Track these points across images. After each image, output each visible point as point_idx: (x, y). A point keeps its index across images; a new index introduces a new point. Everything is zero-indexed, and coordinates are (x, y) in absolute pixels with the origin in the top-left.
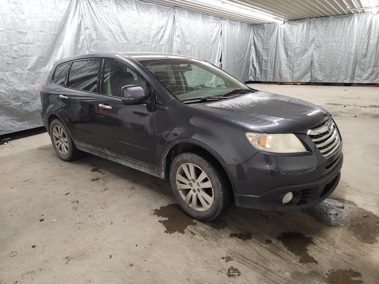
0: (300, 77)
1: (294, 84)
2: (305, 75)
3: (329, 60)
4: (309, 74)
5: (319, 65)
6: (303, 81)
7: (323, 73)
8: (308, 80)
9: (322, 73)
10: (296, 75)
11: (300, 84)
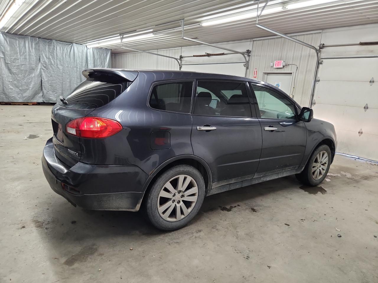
0: (32, 97)
1: (24, 105)
2: (36, 95)
3: (59, 82)
4: (41, 94)
5: (50, 85)
6: (35, 101)
7: (56, 93)
8: (41, 100)
9: (54, 93)
10: (26, 94)
11: (31, 104)
